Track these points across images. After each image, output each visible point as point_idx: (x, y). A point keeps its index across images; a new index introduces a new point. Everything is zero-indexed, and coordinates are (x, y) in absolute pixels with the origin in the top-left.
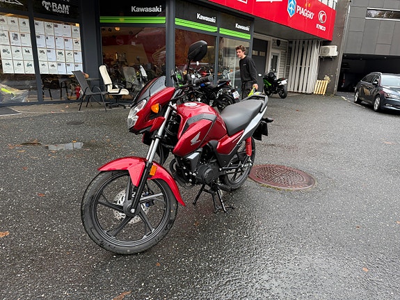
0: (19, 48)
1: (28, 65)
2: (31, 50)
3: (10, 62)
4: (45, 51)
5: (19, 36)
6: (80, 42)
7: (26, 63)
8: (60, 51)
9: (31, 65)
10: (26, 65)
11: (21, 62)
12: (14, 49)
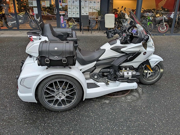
0: (74, 7)
1: (77, 14)
2: (79, 7)
3: (71, 13)
4: (84, 7)
5: (75, 2)
6: (100, 2)
7: (76, 13)
8: (90, 7)
9: (78, 14)
10: (76, 14)
11: (75, 13)
12: (73, 7)
